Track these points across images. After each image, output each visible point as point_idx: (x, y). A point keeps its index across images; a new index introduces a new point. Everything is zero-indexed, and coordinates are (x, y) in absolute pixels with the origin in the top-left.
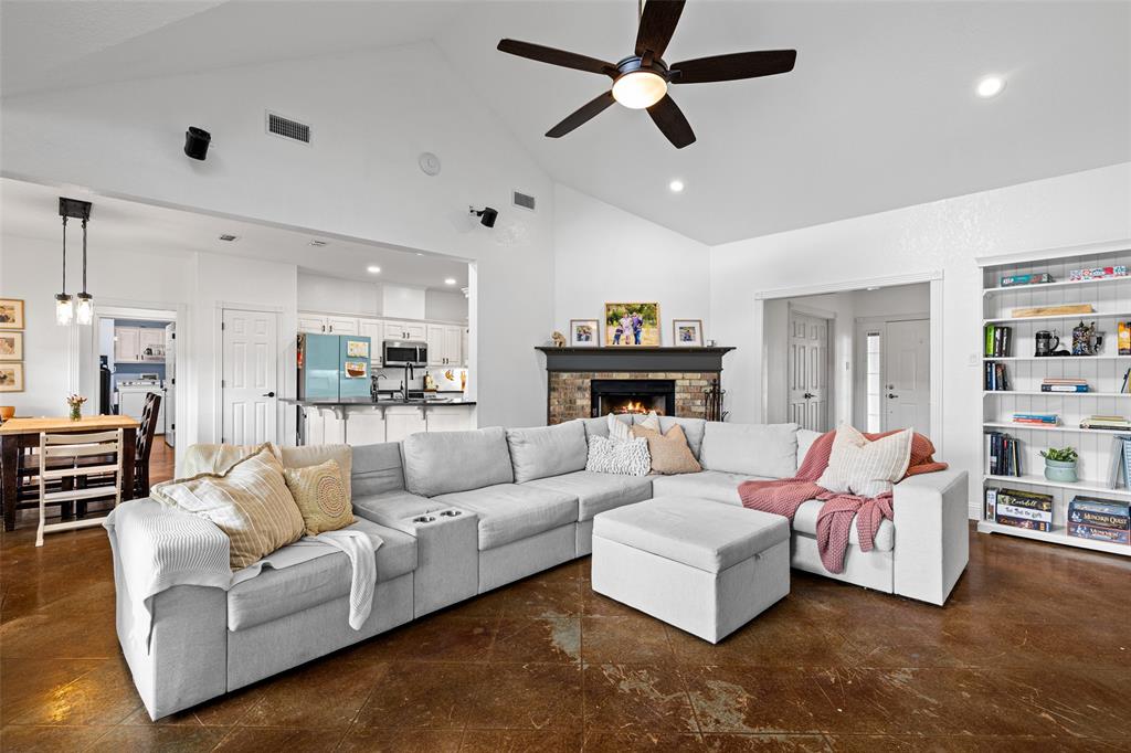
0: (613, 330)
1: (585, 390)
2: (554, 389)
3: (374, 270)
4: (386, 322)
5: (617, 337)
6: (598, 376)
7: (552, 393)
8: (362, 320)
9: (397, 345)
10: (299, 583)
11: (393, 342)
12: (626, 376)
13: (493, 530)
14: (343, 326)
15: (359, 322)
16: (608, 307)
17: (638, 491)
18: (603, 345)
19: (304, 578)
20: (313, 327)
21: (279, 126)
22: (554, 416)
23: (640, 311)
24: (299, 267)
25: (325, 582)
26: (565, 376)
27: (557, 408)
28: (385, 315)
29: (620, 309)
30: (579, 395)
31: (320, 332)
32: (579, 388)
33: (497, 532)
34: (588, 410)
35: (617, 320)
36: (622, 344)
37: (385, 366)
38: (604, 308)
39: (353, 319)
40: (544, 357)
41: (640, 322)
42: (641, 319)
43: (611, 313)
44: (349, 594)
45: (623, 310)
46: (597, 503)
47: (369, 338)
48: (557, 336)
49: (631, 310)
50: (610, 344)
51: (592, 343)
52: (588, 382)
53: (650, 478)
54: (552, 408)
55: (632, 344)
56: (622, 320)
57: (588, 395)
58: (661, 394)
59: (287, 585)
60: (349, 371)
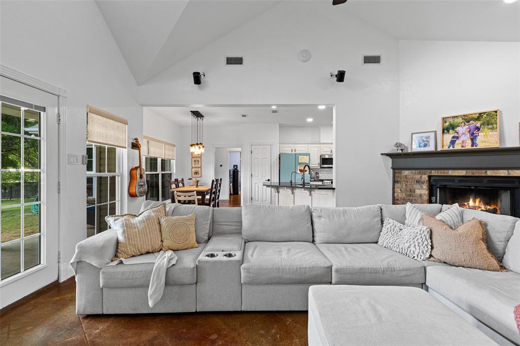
0: (448, 137)
1: (423, 183)
2: (397, 182)
3: (310, 120)
4: (322, 145)
5: (453, 143)
6: (434, 173)
7: (396, 184)
8: (310, 145)
9: (327, 157)
10: (128, 274)
11: (325, 155)
12: (463, 173)
13: (249, 272)
14: (300, 149)
15: (308, 146)
16: (444, 120)
17: (404, 273)
18: (439, 149)
19: (131, 272)
20: (287, 149)
21: (231, 61)
22: (398, 200)
23: (478, 119)
24: (280, 124)
25: (140, 277)
26: (406, 173)
27: (399, 195)
28: (321, 142)
29: (456, 120)
30: (417, 186)
31: (290, 152)
32: (418, 182)
33: (251, 275)
34: (426, 198)
35: (453, 129)
36: (458, 147)
37: (321, 168)
38: (440, 121)
39: (306, 145)
40: (389, 161)
41: (478, 129)
42: (478, 125)
43: (447, 124)
44: (148, 287)
45: (460, 120)
46: (350, 273)
47: (309, 154)
48: (398, 145)
49: (467, 119)
50: (446, 148)
51: (431, 148)
52: (425, 177)
53: (425, 263)
54: (396, 194)
55: (468, 146)
56: (457, 129)
57: (425, 186)
58: (506, 189)
59: (123, 273)
60: (300, 170)
